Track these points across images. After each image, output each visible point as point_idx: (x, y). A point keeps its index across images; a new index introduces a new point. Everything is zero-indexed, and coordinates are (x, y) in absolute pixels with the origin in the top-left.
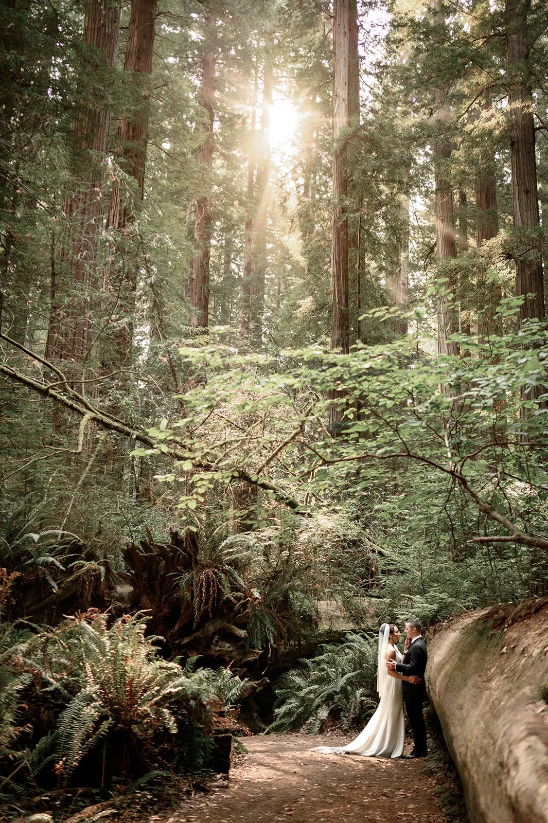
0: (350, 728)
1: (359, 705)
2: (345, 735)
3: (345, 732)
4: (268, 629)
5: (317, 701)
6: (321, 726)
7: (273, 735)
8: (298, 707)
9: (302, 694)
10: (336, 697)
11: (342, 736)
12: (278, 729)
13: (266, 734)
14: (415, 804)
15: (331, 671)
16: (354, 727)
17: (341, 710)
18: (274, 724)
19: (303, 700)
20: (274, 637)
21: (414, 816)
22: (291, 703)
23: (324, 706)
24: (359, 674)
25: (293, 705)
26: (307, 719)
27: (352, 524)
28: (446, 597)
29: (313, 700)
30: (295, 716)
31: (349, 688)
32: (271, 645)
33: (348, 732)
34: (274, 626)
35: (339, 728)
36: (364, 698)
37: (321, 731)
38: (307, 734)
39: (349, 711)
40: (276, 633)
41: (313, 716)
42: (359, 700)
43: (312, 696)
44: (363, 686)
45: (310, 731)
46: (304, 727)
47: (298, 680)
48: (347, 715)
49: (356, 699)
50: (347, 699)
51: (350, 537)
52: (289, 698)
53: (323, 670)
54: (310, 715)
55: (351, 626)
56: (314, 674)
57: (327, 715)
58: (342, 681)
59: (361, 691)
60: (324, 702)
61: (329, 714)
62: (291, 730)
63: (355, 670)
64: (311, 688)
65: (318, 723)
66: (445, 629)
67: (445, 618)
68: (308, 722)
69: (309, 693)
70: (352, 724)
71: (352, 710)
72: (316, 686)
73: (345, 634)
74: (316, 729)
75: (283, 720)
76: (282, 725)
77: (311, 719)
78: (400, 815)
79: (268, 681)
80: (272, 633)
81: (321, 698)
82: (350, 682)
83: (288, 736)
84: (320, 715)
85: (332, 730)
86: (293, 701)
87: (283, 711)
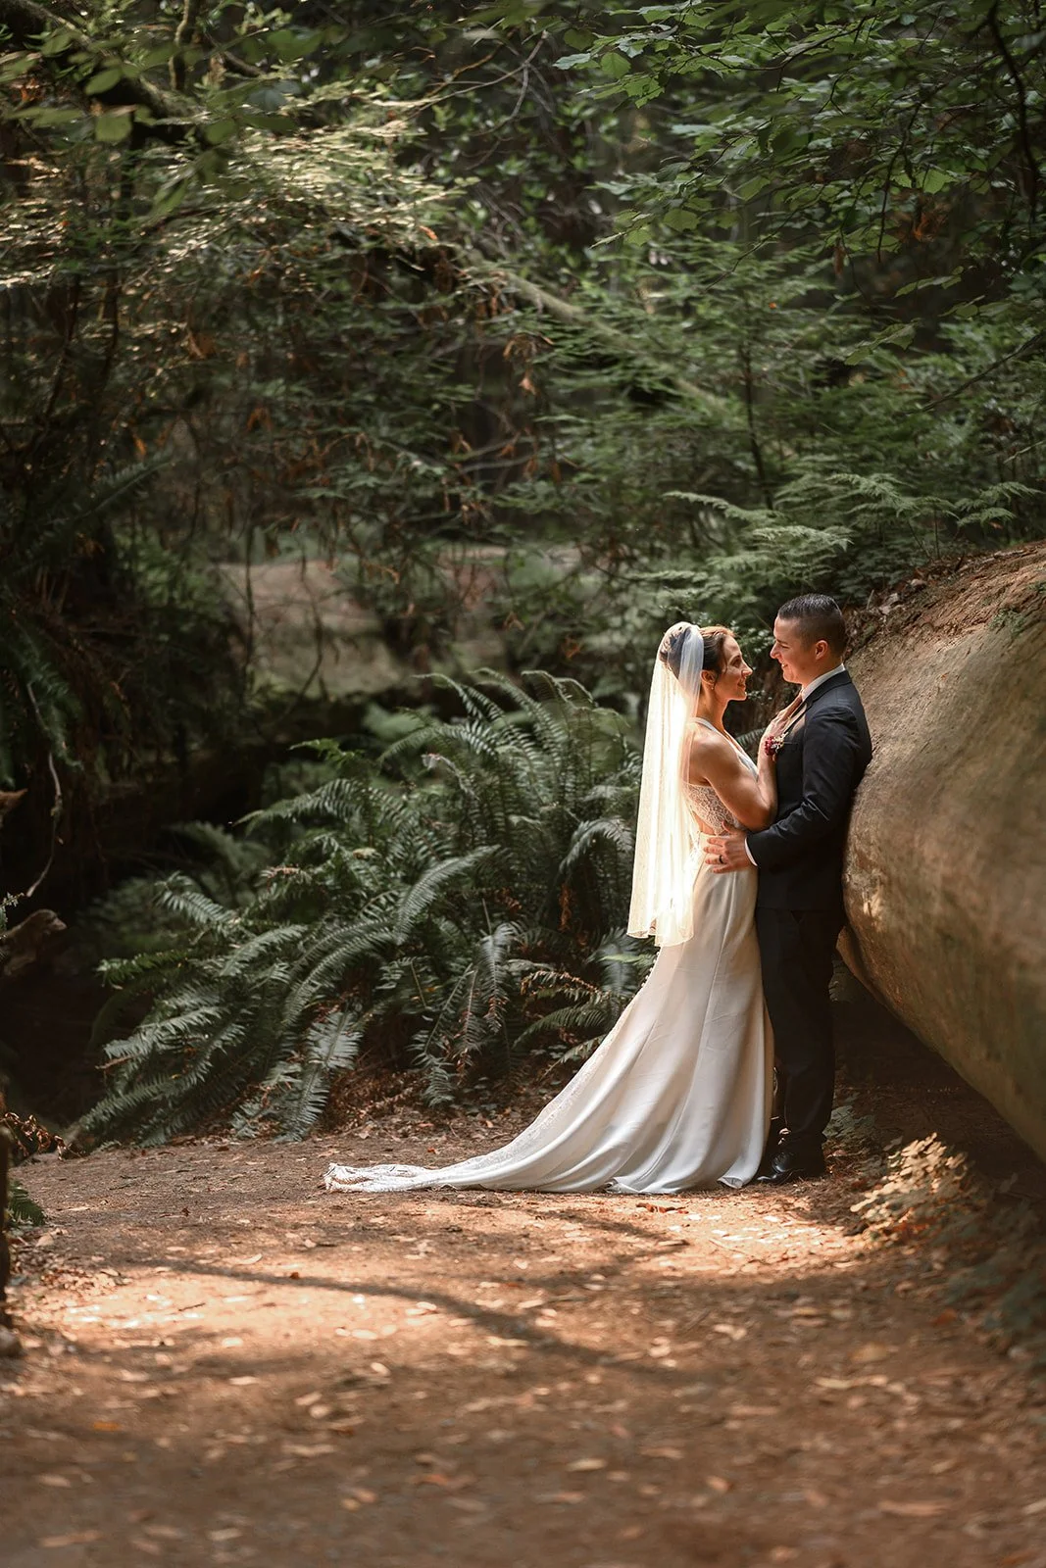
0: (458, 1097)
1: (497, 998)
2: (439, 1127)
3: (440, 1117)
4: (39, 689)
5: (304, 993)
6: (330, 1101)
7: (108, 1159)
8: (213, 1027)
9: (230, 967)
10: (392, 973)
11: (425, 1132)
12: (127, 1130)
13: (66, 1155)
14: (879, 1343)
15: (360, 862)
16: (475, 1095)
17: (415, 1024)
18: (103, 1110)
19: (235, 993)
20: (71, 726)
21: (897, 1388)
22: (179, 1012)
23: (334, 1015)
24: (491, 859)
25: (194, 1017)
26: (263, 1073)
27: (410, 178)
28: (885, 487)
29: (283, 992)
30: (205, 1065)
31: (445, 926)
32: (60, 765)
33: (451, 1115)
34: (63, 677)
35: (410, 1101)
36: (517, 966)
37: (331, 1120)
38: (266, 1136)
39: (454, 1023)
40: (76, 706)
41: (288, 1058)
42: (496, 973)
43: (278, 972)
44: (510, 916)
45: (277, 1124)
46: (251, 1108)
47: (203, 909)
48: (443, 1042)
49: (484, 970)
50: (444, 974)
51: (411, 238)
52: (170, 990)
53: (315, 856)
54: (274, 1055)
55: (384, 671)
56: (279, 877)
57: (353, 1050)
58: (414, 901)
59: (504, 933)
60: (330, 997)
61: (361, 1044)
62: (186, 1131)
63: (461, 848)
64: (270, 937)
65: (313, 1087)
66: (896, 630)
67: (879, 587)
68: (269, 1085)
69: (266, 958)
70: (471, 1080)
71: (469, 1021)
72: (292, 931)
73: (360, 711)
74: (309, 1114)
75: (143, 1091)
76: (144, 1107)
77: (280, 1074)
78: (833, 1391)
79: (59, 923)
80: (61, 706)
81: (321, 978)
82: (450, 900)
83: (183, 1152)
84: (322, 1049)
85: (376, 1114)
86: (186, 1000)
87: (144, 1050)
